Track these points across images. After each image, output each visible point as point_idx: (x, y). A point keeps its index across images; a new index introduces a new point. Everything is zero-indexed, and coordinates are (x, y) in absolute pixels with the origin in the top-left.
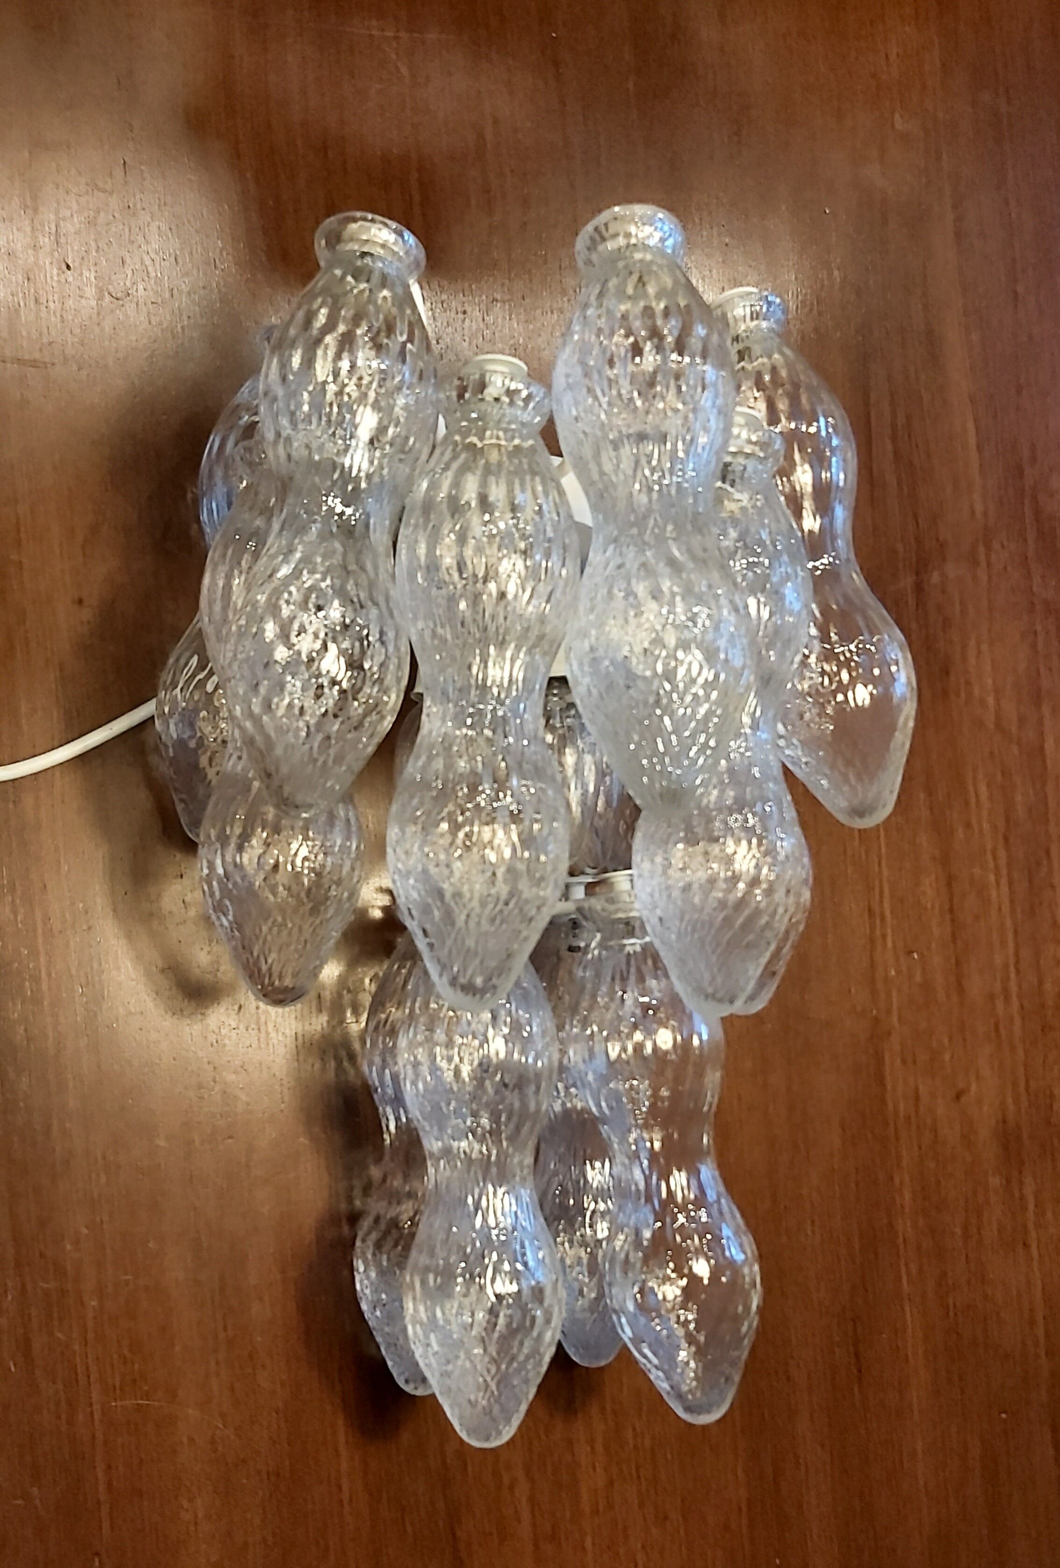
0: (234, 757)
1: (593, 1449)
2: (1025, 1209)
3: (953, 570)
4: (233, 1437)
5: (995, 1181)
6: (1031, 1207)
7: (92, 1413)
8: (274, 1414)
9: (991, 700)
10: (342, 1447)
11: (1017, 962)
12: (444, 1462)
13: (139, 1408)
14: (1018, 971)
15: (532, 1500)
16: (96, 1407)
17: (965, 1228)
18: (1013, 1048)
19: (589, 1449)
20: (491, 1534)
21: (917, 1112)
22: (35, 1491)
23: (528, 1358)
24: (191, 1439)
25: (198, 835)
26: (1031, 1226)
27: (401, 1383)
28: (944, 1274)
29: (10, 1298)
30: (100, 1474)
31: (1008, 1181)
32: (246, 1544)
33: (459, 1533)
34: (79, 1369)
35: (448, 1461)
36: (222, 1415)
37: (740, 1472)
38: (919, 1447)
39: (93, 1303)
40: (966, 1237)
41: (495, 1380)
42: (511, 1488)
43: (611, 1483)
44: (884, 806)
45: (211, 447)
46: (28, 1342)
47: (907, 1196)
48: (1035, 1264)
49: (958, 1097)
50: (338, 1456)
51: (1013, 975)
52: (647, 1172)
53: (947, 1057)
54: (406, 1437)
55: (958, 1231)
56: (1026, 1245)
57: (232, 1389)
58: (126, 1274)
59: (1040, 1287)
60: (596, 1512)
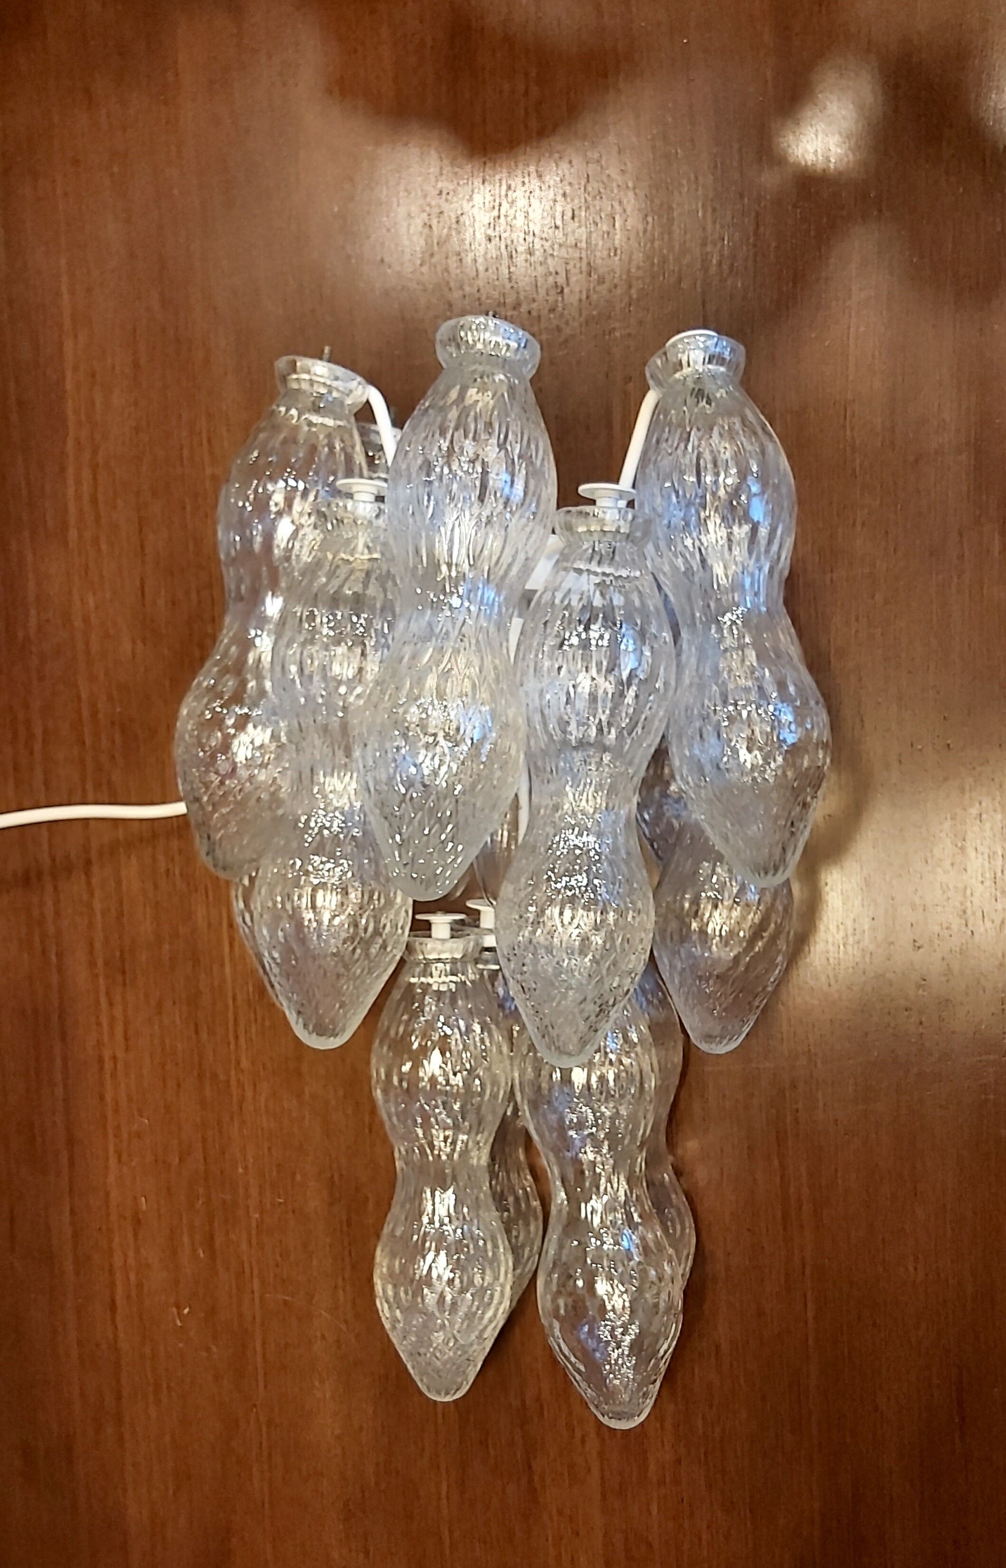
1: (662, 1427)
4: (353, 1340)
7: (253, 1300)
12: (523, 1402)
13: (286, 1303)
15: (601, 1454)
16: (257, 1295)
19: (658, 1425)
20: (562, 1475)
30: (259, 1348)
32: (361, 1428)
33: (534, 1466)
34: (246, 1265)
35: (528, 1402)
36: (346, 1322)
39: (256, 1216)
42: (583, 1441)
43: (678, 1461)
46: (212, 1238)
57: (354, 1304)
58: (280, 1198)
60: (661, 1482)
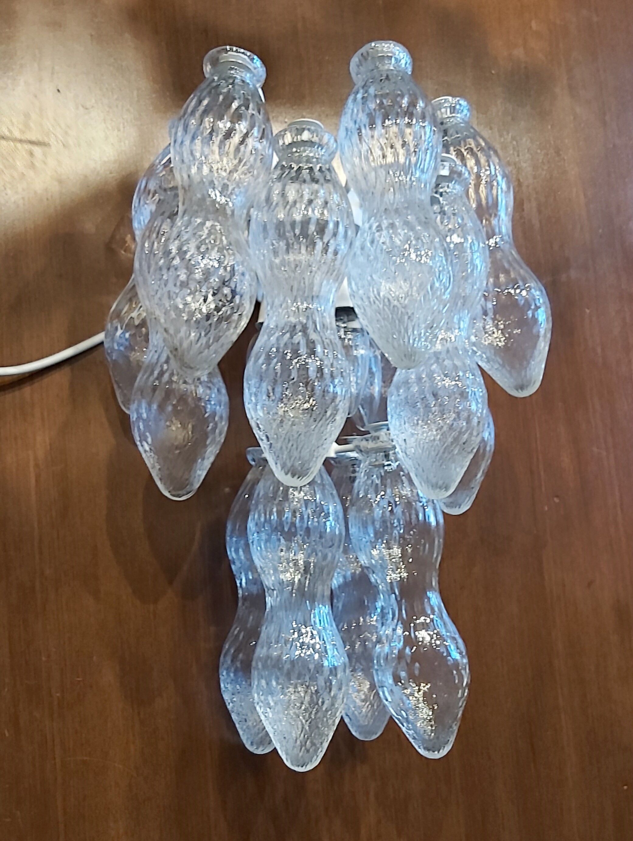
0: (153, 352)
3: (573, 274)
4: (142, 782)
7: (55, 764)
9: (599, 350)
13: (84, 762)
14: (622, 510)
16: (58, 760)
17: (597, 667)
21: (564, 593)
22: (18, 813)
23: (327, 711)
24: (116, 783)
25: (128, 409)
27: (248, 746)
29: (6, 690)
30: (59, 804)
34: (48, 736)
36: (136, 769)
39: (58, 695)
40: (598, 672)
41: (308, 723)
44: (534, 383)
45: (140, 189)
46: (17, 717)
49: (589, 585)
51: (619, 512)
52: (399, 599)
53: (582, 561)
57: (143, 752)
58: (78, 677)
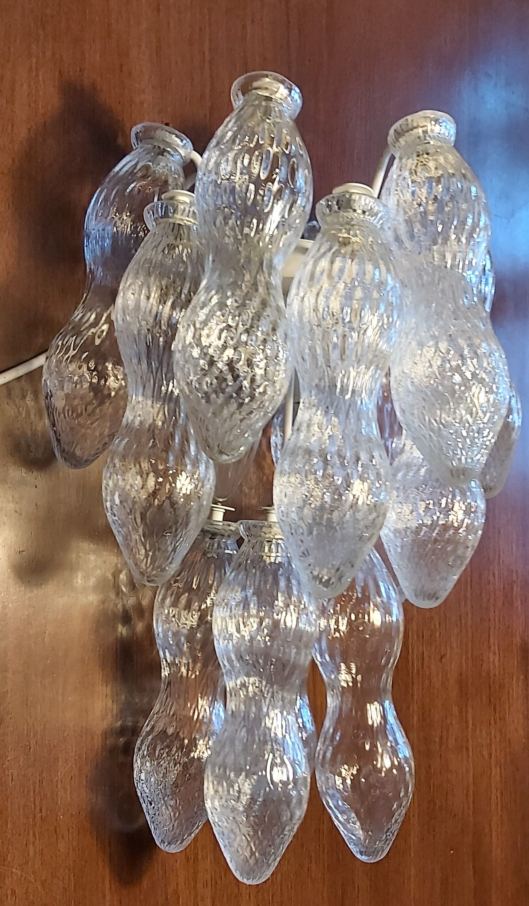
2: (467, 727)
4: (40, 888)
5: (455, 709)
6: (470, 726)
8: (67, 871)
10: (107, 893)
11: (471, 580)
17: (441, 738)
18: (467, 631)
21: (422, 668)
24: (13, 892)
26: (470, 737)
28: (430, 766)
31: (461, 709)
36: (34, 873)
37: (325, 895)
38: (413, 872)
40: (441, 745)
47: (416, 718)
48: (470, 760)
49: (442, 658)
50: (104, 897)
53: (438, 635)
54: (145, 882)
55: (437, 740)
56: (467, 749)
57: (42, 854)
59: (472, 773)
